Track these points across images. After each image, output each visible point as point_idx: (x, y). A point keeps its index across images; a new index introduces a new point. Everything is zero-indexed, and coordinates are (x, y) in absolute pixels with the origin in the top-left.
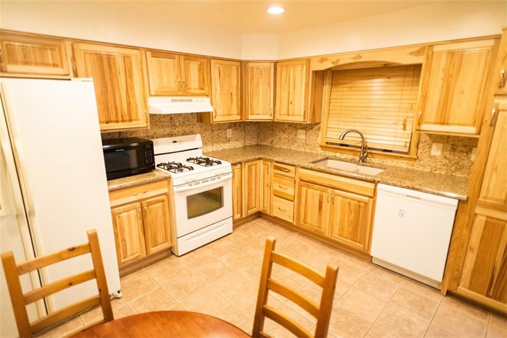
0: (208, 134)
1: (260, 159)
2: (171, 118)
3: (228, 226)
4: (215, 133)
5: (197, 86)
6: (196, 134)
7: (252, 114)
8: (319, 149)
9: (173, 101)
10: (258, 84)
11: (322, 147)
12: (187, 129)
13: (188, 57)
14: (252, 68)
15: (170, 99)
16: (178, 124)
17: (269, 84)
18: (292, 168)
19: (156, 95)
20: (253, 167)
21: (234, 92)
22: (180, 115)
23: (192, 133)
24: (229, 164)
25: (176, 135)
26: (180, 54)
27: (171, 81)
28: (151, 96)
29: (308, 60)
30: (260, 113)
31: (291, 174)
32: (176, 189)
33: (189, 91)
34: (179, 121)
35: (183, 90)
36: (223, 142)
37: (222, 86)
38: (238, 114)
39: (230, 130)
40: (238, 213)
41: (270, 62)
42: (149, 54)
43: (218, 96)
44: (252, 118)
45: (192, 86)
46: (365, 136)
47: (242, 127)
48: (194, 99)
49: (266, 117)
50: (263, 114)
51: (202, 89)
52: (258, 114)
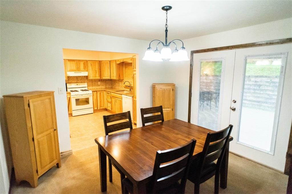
0: (90, 83)
1: (105, 91)
2: (77, 78)
3: (91, 111)
4: (93, 83)
5: (83, 68)
6: (85, 82)
7: (104, 77)
8: (124, 88)
9: (75, 73)
10: (105, 67)
11: (124, 87)
12: (83, 81)
13: (80, 61)
14: (103, 63)
15: (74, 72)
16: (79, 80)
17: (108, 68)
18: (110, 93)
19: (69, 71)
20: (102, 93)
21: (97, 70)
22: (80, 77)
23: (84, 82)
24: (91, 91)
25: (78, 83)
26: (77, 60)
27: (74, 67)
28: (68, 71)
29: (116, 61)
30: (106, 76)
31: (110, 95)
32: (72, 96)
33: (80, 70)
34: (80, 79)
35: (78, 70)
36: (96, 86)
37: (92, 69)
38: (99, 77)
39: (100, 82)
40: (96, 107)
41: (108, 61)
42: (67, 61)
43: (91, 71)
44: (104, 78)
45: (81, 68)
46: (130, 83)
47: (105, 81)
48: (82, 72)
49: (109, 78)
50: (107, 77)
51: (85, 69)
52: (106, 77)
